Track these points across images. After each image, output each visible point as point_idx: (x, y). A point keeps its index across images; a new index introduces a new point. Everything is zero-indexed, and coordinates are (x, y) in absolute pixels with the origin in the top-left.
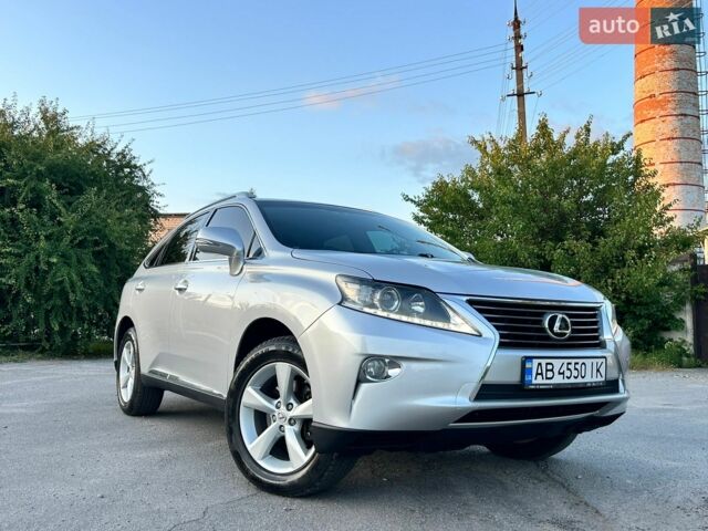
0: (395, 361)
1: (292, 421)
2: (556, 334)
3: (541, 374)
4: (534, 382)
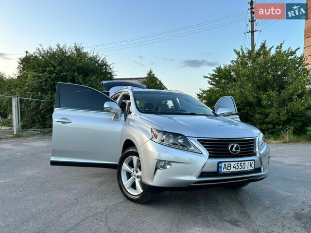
0: (169, 163)
1: (138, 177)
2: (234, 152)
3: (226, 168)
4: (222, 171)
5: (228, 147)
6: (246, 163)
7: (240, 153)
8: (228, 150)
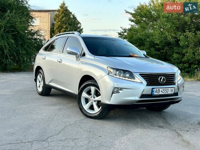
0: (121, 89)
1: (95, 101)
2: (162, 82)
3: (157, 92)
4: (155, 94)
5: (158, 79)
6: (169, 89)
7: (165, 83)
8: (158, 81)
